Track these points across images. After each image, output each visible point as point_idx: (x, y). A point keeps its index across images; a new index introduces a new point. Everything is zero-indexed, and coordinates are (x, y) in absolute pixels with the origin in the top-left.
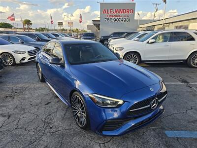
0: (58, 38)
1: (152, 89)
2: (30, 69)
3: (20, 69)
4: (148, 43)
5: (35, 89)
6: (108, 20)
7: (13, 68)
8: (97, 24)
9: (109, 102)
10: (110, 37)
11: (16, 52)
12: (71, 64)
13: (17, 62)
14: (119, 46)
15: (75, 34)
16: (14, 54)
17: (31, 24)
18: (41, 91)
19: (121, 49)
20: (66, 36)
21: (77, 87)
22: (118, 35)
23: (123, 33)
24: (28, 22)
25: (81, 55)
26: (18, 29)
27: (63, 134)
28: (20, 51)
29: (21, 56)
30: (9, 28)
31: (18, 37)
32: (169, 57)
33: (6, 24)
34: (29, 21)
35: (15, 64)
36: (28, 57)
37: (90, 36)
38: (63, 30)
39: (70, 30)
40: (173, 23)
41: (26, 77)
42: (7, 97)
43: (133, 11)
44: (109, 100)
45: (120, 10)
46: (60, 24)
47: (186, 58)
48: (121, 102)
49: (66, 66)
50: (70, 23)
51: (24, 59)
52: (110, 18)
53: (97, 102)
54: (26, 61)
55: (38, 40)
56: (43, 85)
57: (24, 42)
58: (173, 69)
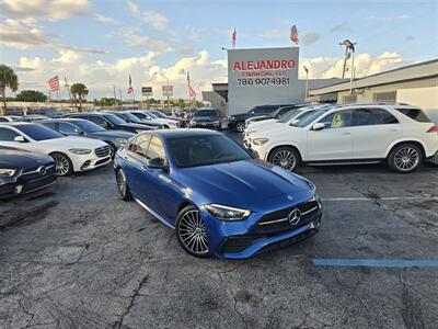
0: (145, 121)
1: (290, 198)
2: (100, 180)
3: (83, 181)
4: (312, 129)
5: (116, 211)
6: (245, 82)
7: (68, 179)
8: (222, 91)
9: (231, 213)
10: (248, 115)
11: (75, 151)
12: (178, 167)
13: (77, 168)
14: (262, 135)
15: (178, 109)
16: (70, 155)
17: (86, 92)
18: (127, 213)
19: (264, 141)
20: (160, 117)
21: (188, 197)
22: (265, 112)
23: (275, 108)
24: (79, 89)
25: (191, 152)
26: (56, 102)
27: (169, 265)
28: (82, 150)
29: (83, 158)
30: (40, 101)
31: (73, 122)
32: (352, 154)
33: (33, 92)
34: (83, 86)
35: (72, 173)
36: (94, 158)
37: (208, 115)
38: (153, 101)
39: (166, 102)
40: (370, 87)
41: (97, 193)
42: (74, 223)
43: (295, 64)
44: (232, 211)
45: (268, 62)
46: (147, 90)
47: (385, 156)
48: (247, 213)
49: (171, 170)
50: (167, 89)
51: (88, 163)
52: (248, 78)
53: (216, 214)
54: (92, 166)
55: (109, 127)
56: (128, 205)
57: (84, 132)
58: (360, 175)
